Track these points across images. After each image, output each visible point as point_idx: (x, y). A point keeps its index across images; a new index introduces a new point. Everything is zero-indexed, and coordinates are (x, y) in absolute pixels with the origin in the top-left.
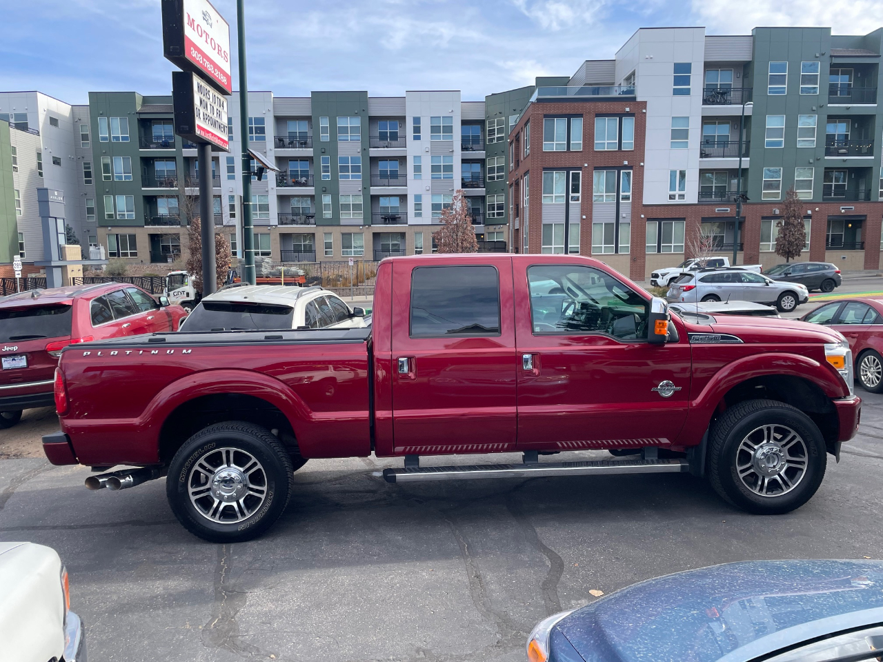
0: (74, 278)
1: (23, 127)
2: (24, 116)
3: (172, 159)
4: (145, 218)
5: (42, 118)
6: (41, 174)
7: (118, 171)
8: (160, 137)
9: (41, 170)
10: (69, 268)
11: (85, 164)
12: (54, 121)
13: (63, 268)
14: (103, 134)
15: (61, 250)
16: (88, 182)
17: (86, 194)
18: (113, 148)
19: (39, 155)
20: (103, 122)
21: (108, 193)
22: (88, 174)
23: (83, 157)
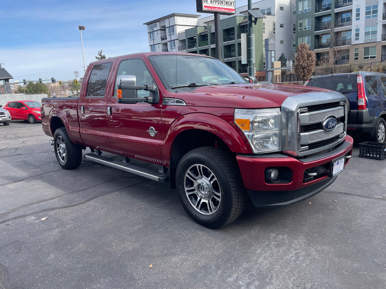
0: (276, 76)
1: (269, 14)
2: (270, 9)
3: (329, 15)
4: (315, 46)
5: (277, 7)
6: (274, 33)
7: (305, 26)
8: (325, 5)
9: (275, 30)
10: (275, 71)
11: (294, 25)
12: (282, 8)
13: (273, 71)
14: (300, 9)
15: (272, 64)
16: (294, 33)
17: (293, 38)
18: (304, 15)
19: (274, 24)
20: (300, 4)
21: (300, 36)
22: (294, 29)
23: (293, 22)
